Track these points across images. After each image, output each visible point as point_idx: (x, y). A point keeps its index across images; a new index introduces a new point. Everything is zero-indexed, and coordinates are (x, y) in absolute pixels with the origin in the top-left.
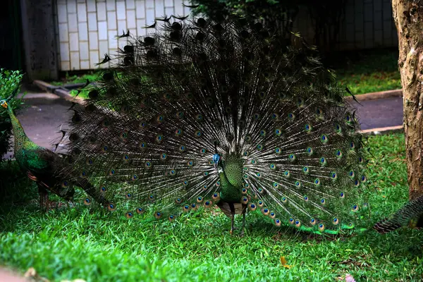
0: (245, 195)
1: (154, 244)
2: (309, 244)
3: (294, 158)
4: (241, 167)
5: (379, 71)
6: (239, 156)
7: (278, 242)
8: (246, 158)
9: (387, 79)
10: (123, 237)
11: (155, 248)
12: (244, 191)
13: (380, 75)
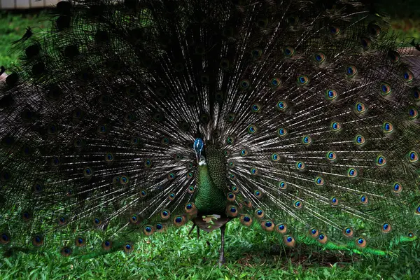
0: (233, 203)
1: (63, 271)
2: (293, 271)
3: (310, 141)
4: (224, 161)
5: (401, 17)
6: (218, 145)
7: (246, 268)
8: (230, 147)
9: (413, 29)
10: (17, 262)
11: (65, 276)
12: (232, 197)
13: (403, 24)
